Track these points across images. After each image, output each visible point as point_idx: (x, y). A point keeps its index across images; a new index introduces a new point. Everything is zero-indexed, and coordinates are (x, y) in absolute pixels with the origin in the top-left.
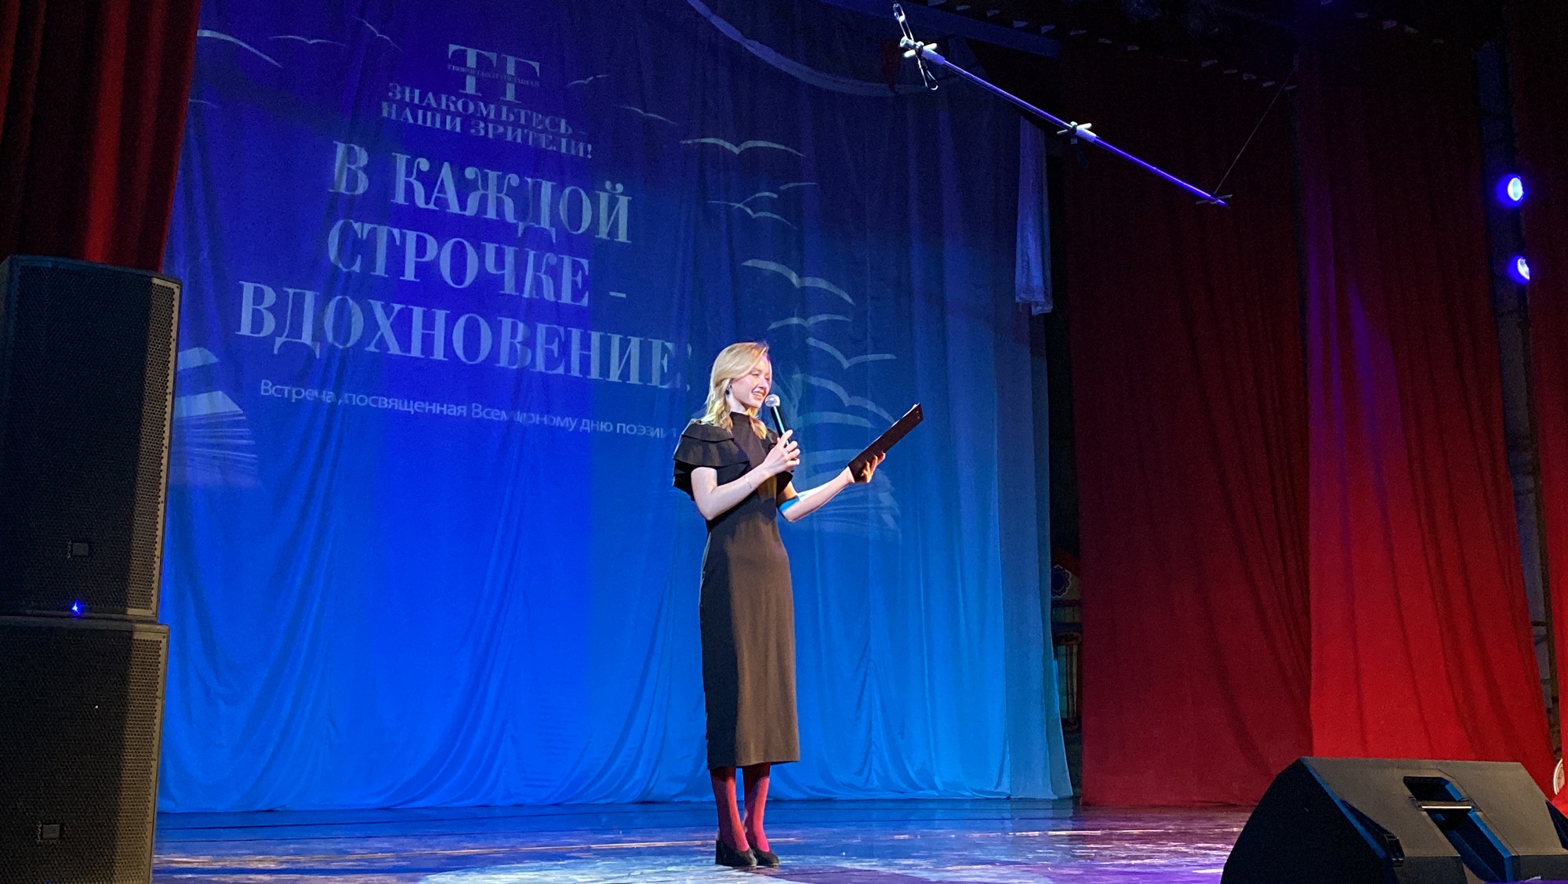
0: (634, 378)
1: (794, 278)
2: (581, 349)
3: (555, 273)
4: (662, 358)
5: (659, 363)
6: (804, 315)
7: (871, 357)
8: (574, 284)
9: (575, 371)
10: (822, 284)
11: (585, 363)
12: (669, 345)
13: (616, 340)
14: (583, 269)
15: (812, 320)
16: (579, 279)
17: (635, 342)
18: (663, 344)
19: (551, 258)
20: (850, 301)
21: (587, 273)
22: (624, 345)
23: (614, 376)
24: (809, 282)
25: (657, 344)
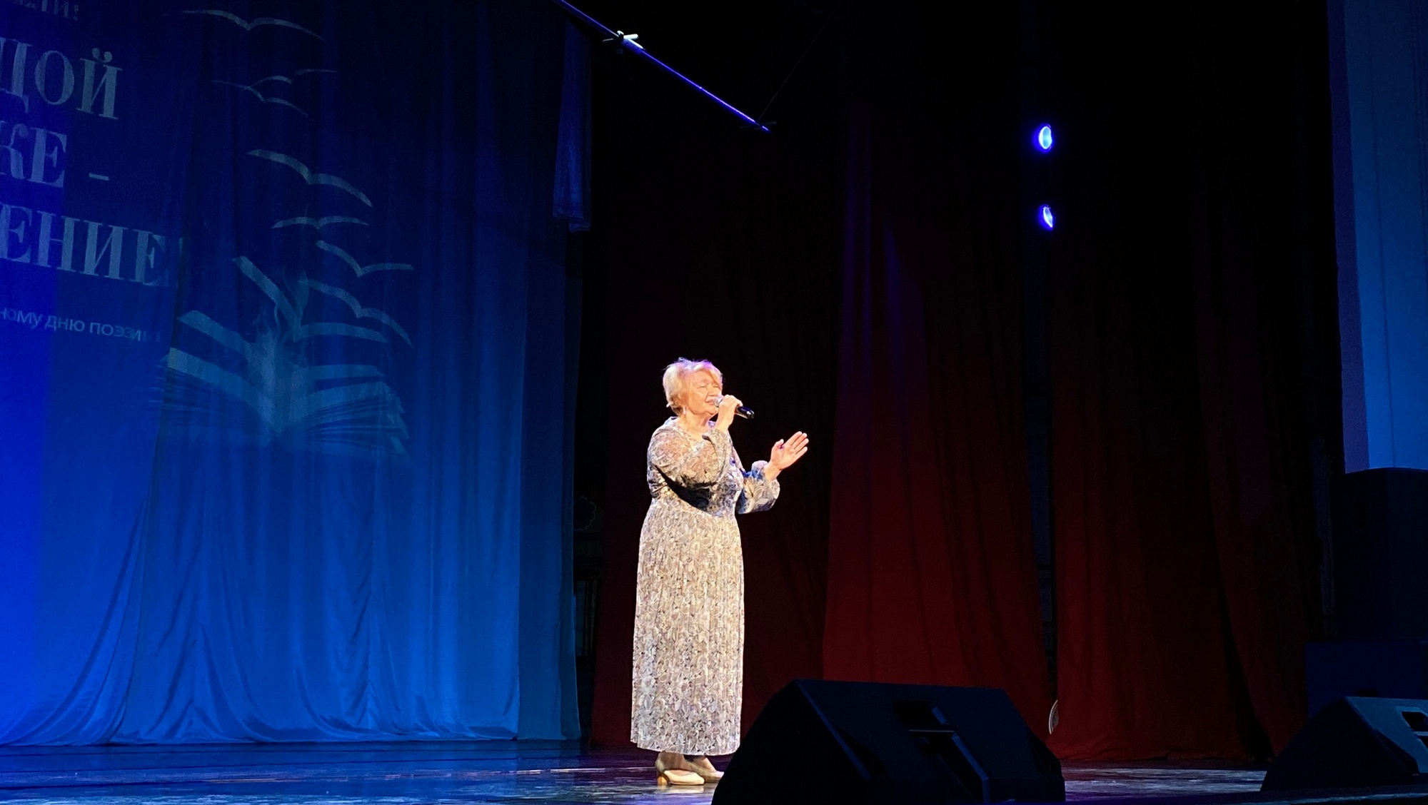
0: (114, 273)
1: (305, 172)
2: (51, 237)
3: (26, 148)
4: (149, 252)
5: (145, 256)
6: (316, 215)
7: (388, 266)
8: (48, 162)
9: (43, 259)
10: (337, 182)
11: (56, 250)
12: (157, 237)
13: (93, 228)
14: (60, 145)
15: (325, 221)
16: (54, 156)
17: (117, 232)
18: (150, 236)
19: (20, 130)
20: (369, 203)
21: (64, 149)
22: (103, 235)
23: (90, 268)
24: (323, 179)
25: (143, 237)
